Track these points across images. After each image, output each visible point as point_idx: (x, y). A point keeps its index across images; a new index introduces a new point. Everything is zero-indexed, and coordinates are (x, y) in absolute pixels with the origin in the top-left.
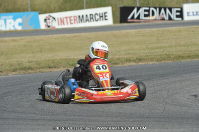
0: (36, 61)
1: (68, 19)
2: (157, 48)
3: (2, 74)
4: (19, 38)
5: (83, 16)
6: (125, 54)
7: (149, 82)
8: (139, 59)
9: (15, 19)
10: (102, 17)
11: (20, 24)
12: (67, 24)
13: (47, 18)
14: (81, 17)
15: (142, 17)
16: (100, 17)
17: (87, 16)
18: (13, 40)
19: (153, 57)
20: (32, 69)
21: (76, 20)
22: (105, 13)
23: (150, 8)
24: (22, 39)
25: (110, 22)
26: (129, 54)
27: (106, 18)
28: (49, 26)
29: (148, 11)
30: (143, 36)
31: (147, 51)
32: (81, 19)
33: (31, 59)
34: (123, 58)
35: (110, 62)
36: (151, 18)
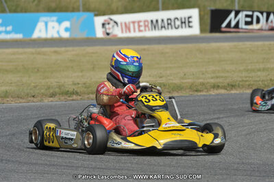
0: (84, 84)
1: (136, 25)
2: (259, 70)
3: (35, 100)
4: (63, 49)
5: (157, 21)
6: (212, 78)
7: (242, 118)
8: (232, 86)
9: (60, 22)
10: (185, 22)
11: (67, 30)
12: (135, 31)
13: (106, 23)
14: (154, 22)
15: (242, 25)
16: (182, 23)
17: (163, 20)
18: (55, 52)
19: (252, 83)
20: (77, 93)
21: (148, 26)
22: (189, 18)
23: (253, 12)
24: (67, 51)
25: (195, 30)
26: (217, 77)
27: (191, 24)
28: (108, 34)
29: (251, 16)
30: (241, 52)
31: (244, 74)
32: (154, 24)
33: (77, 80)
34: (208, 83)
35: (190, 88)
36: (255, 26)
